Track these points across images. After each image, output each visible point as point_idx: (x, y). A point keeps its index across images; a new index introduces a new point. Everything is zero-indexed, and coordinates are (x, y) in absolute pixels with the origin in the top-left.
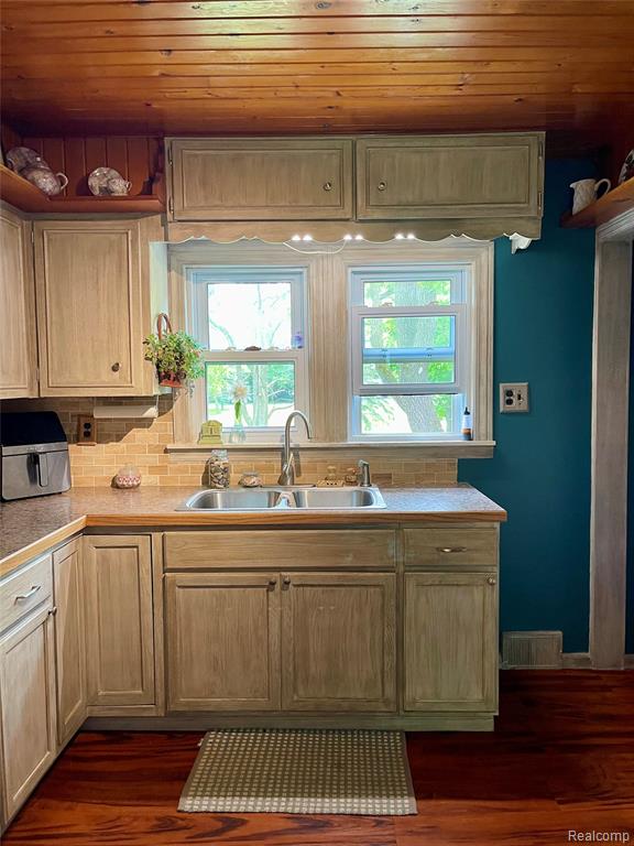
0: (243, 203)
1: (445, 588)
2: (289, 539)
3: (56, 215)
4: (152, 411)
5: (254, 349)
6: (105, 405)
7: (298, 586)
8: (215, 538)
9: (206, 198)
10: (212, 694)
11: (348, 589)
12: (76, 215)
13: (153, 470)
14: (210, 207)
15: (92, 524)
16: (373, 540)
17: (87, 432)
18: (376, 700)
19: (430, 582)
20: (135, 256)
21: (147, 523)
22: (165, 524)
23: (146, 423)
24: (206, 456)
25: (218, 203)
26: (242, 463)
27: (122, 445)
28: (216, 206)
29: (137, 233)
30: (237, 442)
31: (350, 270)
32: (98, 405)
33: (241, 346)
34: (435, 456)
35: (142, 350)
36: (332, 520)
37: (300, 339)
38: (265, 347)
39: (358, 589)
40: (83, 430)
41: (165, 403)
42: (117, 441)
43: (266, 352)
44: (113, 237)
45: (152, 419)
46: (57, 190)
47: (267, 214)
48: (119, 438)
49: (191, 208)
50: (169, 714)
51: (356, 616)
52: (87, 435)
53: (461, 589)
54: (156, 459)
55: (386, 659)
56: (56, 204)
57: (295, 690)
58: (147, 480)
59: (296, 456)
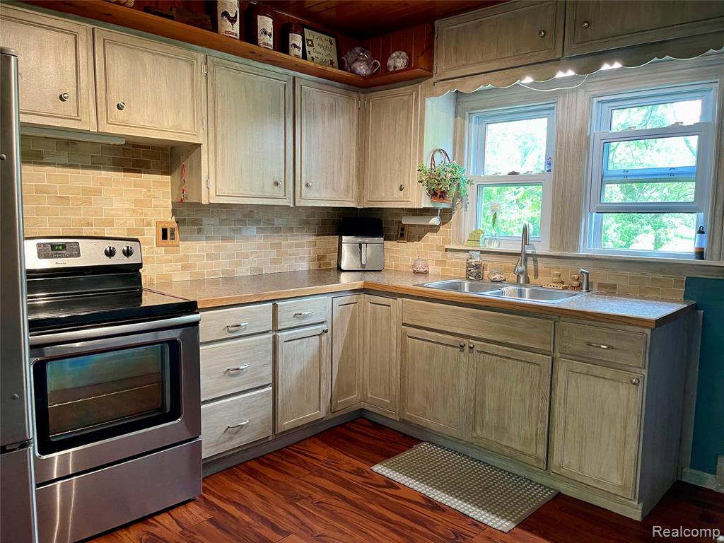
0: (480, 59)
1: (592, 378)
2: (476, 316)
3: (373, 88)
4: (435, 221)
5: (514, 173)
6: (414, 215)
7: (481, 352)
8: (430, 306)
9: (457, 61)
10: (424, 415)
11: (516, 362)
12: (386, 86)
13: (438, 263)
14: (458, 67)
15: (366, 287)
16: (535, 327)
17: (403, 234)
18: (530, 456)
19: (578, 370)
20: (416, 110)
21: (394, 291)
22: (402, 292)
23: (434, 229)
24: (465, 255)
25: (464, 62)
26: (495, 263)
27: (421, 244)
28: (463, 65)
29: (418, 94)
30: (494, 247)
31: (595, 100)
32: (406, 214)
33: (505, 172)
34: (661, 272)
35: (417, 176)
36: (504, 305)
37: (550, 164)
38: (522, 171)
39: (522, 364)
40: (400, 232)
41: (446, 215)
42: (419, 241)
43: (522, 176)
44: (405, 98)
45: (438, 227)
46: (369, 72)
47: (496, 66)
48: (420, 239)
49: (447, 70)
50: (402, 421)
51: (519, 386)
52: (402, 235)
53: (606, 382)
54: (440, 255)
55: (540, 425)
56: (377, 80)
57: (474, 429)
58: (432, 269)
59: (535, 261)
